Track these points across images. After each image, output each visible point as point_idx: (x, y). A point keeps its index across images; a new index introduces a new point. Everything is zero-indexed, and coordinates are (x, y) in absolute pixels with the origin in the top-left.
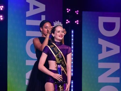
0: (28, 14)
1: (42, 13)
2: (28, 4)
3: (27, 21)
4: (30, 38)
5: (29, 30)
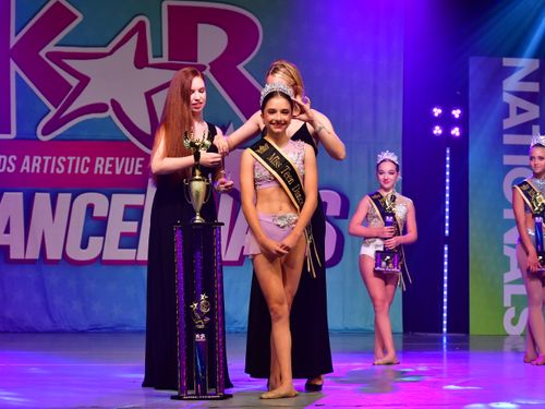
0: (507, 124)
1: (535, 122)
2: (507, 106)
3: (505, 136)
4: (511, 167)
5: (508, 153)
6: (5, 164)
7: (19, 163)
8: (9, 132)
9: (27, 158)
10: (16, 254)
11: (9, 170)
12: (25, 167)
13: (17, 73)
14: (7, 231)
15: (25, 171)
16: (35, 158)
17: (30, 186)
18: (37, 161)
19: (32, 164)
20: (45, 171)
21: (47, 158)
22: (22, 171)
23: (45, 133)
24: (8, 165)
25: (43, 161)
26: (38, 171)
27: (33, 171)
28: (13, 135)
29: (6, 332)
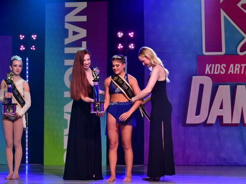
6: (219, 69)
7: (227, 69)
8: (221, 51)
9: (232, 66)
10: (227, 120)
11: (222, 73)
12: (231, 71)
13: (224, 17)
14: (221, 107)
15: (231, 73)
16: (236, 65)
17: (234, 81)
18: (238, 67)
19: (235, 69)
20: (242, 73)
21: (243, 65)
22: (229, 73)
23: (242, 51)
24: (221, 69)
25: (241, 67)
26: (238, 73)
27: (235, 73)
28: (223, 53)
29: (222, 165)
